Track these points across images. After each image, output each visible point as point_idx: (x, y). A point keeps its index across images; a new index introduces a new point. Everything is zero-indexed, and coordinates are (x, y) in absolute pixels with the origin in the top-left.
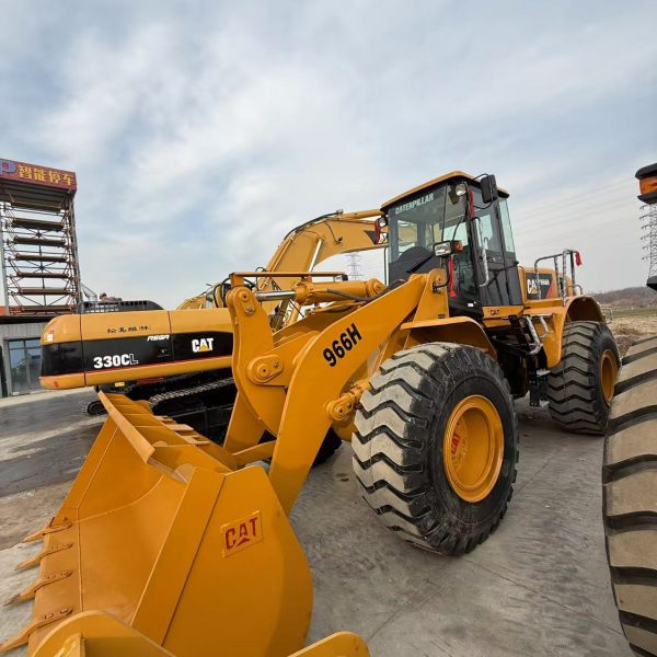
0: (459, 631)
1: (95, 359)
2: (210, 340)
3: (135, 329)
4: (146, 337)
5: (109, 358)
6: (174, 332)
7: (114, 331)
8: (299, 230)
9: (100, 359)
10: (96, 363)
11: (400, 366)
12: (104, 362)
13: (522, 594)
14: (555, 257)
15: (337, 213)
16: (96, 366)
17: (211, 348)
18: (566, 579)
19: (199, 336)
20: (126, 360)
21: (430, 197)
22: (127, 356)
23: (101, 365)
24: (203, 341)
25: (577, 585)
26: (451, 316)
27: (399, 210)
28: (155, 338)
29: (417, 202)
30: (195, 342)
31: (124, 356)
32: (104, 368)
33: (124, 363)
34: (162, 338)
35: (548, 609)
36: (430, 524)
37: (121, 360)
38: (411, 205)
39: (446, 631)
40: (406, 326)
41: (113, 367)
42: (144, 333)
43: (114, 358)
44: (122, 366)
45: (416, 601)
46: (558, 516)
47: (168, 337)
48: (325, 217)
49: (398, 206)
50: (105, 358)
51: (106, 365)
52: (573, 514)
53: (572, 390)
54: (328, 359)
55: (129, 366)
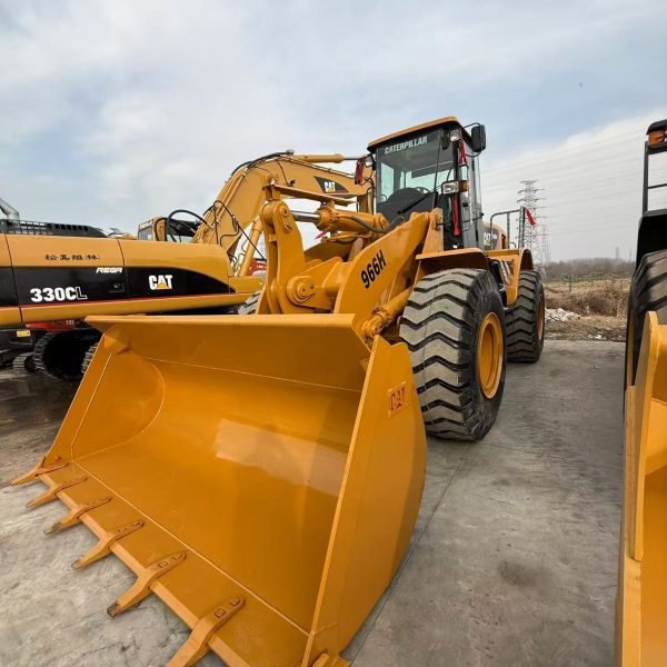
0: (504, 482)
1: (32, 291)
2: (169, 277)
3: (80, 258)
4: (95, 268)
5: (50, 290)
6: (127, 264)
7: (54, 258)
8: (251, 165)
9: (39, 291)
10: (33, 295)
11: (442, 284)
12: (44, 295)
13: (533, 457)
14: (508, 213)
15: (288, 153)
16: (34, 299)
17: (170, 286)
18: (557, 445)
19: (158, 271)
20: (72, 294)
21: (423, 140)
22: (73, 290)
23: (40, 299)
24: (161, 277)
25: (566, 447)
26: (445, 250)
27: (388, 150)
28: (106, 271)
29: (409, 144)
30: (152, 278)
31: (68, 289)
32: (44, 302)
33: (69, 297)
34: (114, 271)
35: (555, 462)
36: (470, 412)
37: (66, 293)
38: (403, 146)
39: (495, 484)
40: (418, 257)
41: (55, 302)
42: (91, 263)
43: (57, 290)
44: (66, 301)
45: (461, 472)
46: (531, 412)
47: (121, 270)
48: (278, 155)
49: (389, 146)
50: (45, 290)
51: (46, 299)
52: (540, 409)
53: (518, 325)
54: (365, 281)
55: (76, 301)
